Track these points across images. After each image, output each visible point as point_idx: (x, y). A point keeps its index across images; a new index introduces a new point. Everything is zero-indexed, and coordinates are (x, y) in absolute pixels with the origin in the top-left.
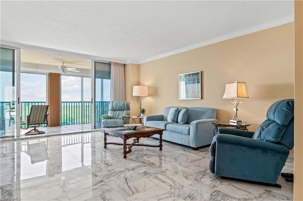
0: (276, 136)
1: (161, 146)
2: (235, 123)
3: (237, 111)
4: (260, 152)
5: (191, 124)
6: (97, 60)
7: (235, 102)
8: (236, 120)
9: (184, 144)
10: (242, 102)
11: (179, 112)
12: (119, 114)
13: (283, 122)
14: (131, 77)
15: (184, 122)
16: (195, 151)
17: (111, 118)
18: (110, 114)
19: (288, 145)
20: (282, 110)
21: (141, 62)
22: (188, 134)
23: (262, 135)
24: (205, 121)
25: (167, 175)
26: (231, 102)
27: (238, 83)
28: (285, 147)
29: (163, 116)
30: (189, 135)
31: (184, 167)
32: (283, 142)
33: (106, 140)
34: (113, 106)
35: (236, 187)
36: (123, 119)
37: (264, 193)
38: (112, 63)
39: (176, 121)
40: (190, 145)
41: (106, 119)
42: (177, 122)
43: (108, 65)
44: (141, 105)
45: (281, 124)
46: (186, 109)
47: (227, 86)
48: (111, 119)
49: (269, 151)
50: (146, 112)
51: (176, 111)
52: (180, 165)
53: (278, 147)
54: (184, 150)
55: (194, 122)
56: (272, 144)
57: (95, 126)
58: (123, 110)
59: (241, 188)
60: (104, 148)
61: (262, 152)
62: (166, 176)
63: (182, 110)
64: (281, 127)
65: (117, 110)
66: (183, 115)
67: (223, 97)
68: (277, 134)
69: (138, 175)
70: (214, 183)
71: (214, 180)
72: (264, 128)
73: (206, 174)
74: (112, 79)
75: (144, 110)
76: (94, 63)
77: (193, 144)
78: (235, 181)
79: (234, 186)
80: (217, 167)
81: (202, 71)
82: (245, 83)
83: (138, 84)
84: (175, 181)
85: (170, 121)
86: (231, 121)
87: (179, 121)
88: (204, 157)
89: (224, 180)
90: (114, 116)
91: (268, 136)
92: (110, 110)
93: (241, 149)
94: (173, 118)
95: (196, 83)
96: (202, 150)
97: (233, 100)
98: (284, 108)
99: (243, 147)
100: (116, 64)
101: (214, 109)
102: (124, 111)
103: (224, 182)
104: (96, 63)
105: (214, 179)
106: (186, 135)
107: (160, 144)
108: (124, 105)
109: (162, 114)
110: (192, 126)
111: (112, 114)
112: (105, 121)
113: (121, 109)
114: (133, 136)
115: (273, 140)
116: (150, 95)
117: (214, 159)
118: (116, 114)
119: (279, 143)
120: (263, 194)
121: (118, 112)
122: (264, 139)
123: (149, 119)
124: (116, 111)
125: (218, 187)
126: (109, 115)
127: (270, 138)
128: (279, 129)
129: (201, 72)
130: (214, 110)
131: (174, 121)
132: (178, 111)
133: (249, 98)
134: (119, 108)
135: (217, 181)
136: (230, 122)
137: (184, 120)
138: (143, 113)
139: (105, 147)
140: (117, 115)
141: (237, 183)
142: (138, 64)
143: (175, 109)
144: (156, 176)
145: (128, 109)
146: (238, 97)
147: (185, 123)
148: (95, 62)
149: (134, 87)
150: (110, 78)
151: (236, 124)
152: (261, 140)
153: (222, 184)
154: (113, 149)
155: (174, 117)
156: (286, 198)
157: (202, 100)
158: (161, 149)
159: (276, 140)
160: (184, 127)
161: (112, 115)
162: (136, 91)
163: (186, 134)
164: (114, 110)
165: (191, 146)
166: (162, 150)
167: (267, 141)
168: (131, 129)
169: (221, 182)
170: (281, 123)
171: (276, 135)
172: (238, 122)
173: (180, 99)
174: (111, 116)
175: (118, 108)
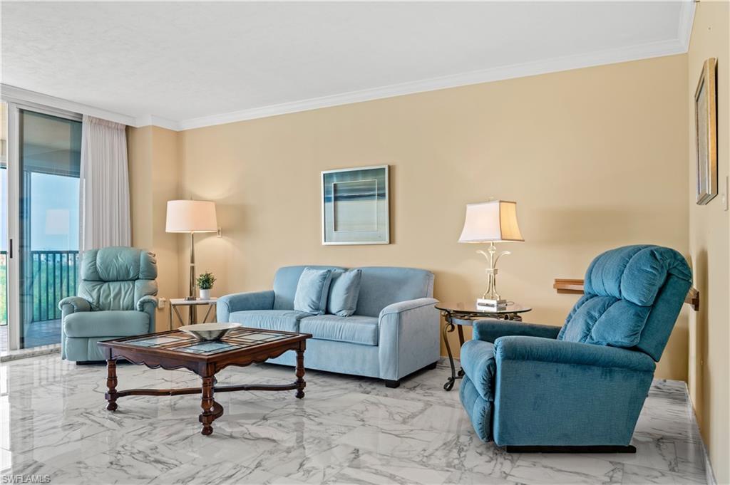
0: (633, 333)
1: (300, 385)
2: (493, 306)
3: (496, 275)
4: (600, 372)
5: (381, 314)
6: (30, 103)
7: (491, 252)
8: (492, 298)
9: (361, 374)
10: (508, 253)
11: (333, 281)
12: (119, 292)
13: (646, 298)
14: (154, 172)
15: (351, 309)
16: (394, 390)
17: (90, 308)
18: (83, 292)
19: (652, 351)
20: (640, 270)
21: (186, 126)
22: (372, 344)
23: (593, 330)
24: (414, 304)
25: (368, 465)
26: (478, 252)
27: (502, 203)
28: (648, 356)
29: (273, 295)
30: (377, 345)
31: (397, 436)
32: (643, 346)
33: (116, 384)
34: (96, 267)
35: (552, 468)
36: (142, 310)
37: (613, 471)
38: (85, 121)
39: (323, 307)
40: (378, 373)
41: (78, 311)
42: (327, 312)
43: (69, 125)
44: (193, 261)
45: (640, 304)
46: (356, 271)
47: (471, 209)
48: (91, 310)
49: (617, 369)
50: (215, 285)
51: (324, 278)
52: (383, 432)
53: (636, 357)
54: (362, 389)
55: (392, 308)
56: (623, 353)
57: (22, 340)
58: (134, 280)
59: (563, 469)
60: (110, 412)
61: (602, 374)
62: (368, 467)
63: (340, 275)
64: (640, 311)
65: (110, 281)
66: (348, 290)
67: (460, 239)
68: (634, 327)
69: (287, 478)
70: (498, 466)
71: (492, 459)
72: (596, 315)
73: (465, 448)
74: (86, 177)
75: (208, 279)
76: (16, 115)
77: (387, 369)
78: (540, 454)
79: (546, 467)
80: (503, 424)
81: (391, 165)
82: (515, 203)
83: (179, 195)
84: (403, 479)
85: (308, 310)
86: (479, 301)
87: (334, 307)
88: (429, 404)
89: (515, 456)
90: (102, 300)
91: (611, 333)
92: (85, 280)
93: (557, 371)
94: (314, 300)
95: (374, 199)
96: (409, 384)
97: (484, 245)
98: (644, 265)
99: (563, 365)
100: (99, 124)
101: (430, 272)
102: (137, 283)
103: (518, 459)
104: (25, 116)
105: (492, 456)
106: (367, 348)
107: (297, 378)
108: (137, 262)
109: (271, 290)
110: (386, 319)
111: (95, 294)
112: (77, 320)
113: (126, 277)
114: (229, 362)
115: (626, 342)
116: (222, 232)
117: (492, 404)
118: (110, 294)
119: (635, 349)
120: (612, 473)
121: (114, 287)
122: (601, 340)
123: (237, 305)
124: (105, 282)
125: (513, 476)
126: (80, 295)
127: (619, 337)
128: (637, 315)
129: (389, 167)
130: (428, 274)
131: (317, 309)
132: (330, 280)
133: (524, 241)
134: (118, 272)
135: (500, 459)
136: (479, 304)
137: (349, 305)
138: (206, 288)
139: (113, 407)
140: (112, 295)
141: (545, 457)
142: (177, 130)
143: (322, 272)
144: (344, 475)
145: (151, 275)
146: (503, 239)
147: (353, 311)
148: (22, 111)
149: (169, 202)
150: (76, 174)
151: (494, 310)
152: (594, 343)
153: (518, 466)
154: (145, 411)
155: (319, 298)
156: (660, 474)
157: (392, 246)
158: (300, 395)
159: (633, 341)
160: (360, 325)
161: (95, 297)
162: (177, 217)
163: (366, 345)
164: (98, 279)
165: (382, 376)
166: (305, 397)
167: (609, 345)
168: (208, 339)
169: (512, 461)
170: (641, 301)
171: (633, 331)
172: (499, 303)
173: (324, 243)
174: (90, 300)
175: (113, 273)
